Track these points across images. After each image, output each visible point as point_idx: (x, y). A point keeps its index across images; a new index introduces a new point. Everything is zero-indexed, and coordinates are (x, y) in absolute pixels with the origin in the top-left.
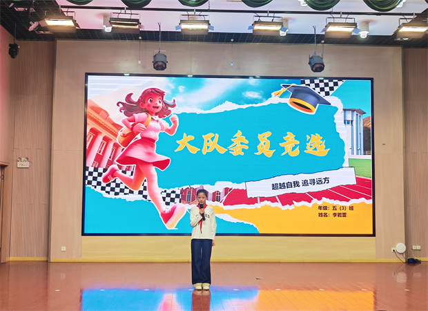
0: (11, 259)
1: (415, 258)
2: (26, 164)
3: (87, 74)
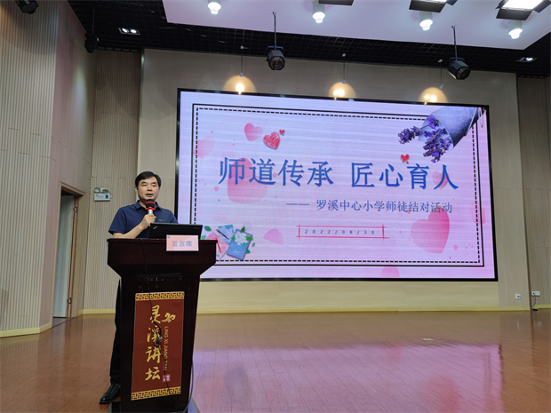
0: (85, 311)
3: (180, 90)
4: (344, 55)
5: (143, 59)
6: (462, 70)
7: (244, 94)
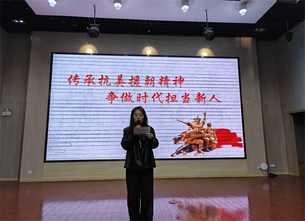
1: (274, 173)
2: (9, 113)
3: (53, 53)
4: (149, 31)
5: (31, 37)
6: (209, 35)
7: (93, 54)
